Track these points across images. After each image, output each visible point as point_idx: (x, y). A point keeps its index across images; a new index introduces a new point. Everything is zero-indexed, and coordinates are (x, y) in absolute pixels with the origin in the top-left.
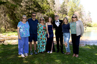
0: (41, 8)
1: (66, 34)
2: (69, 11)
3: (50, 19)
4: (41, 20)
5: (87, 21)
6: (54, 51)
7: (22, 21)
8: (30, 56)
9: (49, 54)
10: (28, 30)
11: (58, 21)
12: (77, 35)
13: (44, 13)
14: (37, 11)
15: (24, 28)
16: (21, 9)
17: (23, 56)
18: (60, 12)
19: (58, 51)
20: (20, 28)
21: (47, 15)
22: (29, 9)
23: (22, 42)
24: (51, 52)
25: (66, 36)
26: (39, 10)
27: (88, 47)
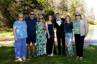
0: (39, 4)
1: (69, 34)
2: (69, 7)
3: (50, 17)
4: (40, 19)
5: (89, 19)
6: (55, 53)
7: (18, 20)
8: (28, 59)
9: (50, 57)
10: (25, 30)
11: (60, 19)
12: (81, 36)
13: (42, 10)
14: (34, 8)
15: (20, 28)
16: (15, 6)
17: (20, 60)
18: (59, 8)
19: (60, 54)
20: (17, 28)
21: (45, 12)
22: (25, 5)
23: (19, 44)
24: (52, 55)
25: (68, 37)
26: (36, 6)
27: (92, 48)
